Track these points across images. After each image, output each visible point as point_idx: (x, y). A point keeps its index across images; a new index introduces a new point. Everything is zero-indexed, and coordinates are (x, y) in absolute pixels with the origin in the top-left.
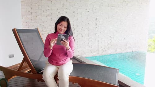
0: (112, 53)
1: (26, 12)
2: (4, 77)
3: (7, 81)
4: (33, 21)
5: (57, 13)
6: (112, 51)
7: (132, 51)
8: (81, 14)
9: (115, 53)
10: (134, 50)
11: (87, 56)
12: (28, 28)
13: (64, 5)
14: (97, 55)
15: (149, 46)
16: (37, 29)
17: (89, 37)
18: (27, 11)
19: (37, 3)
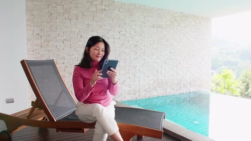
0: (160, 95)
1: (33, 35)
2: (6, 129)
3: (10, 134)
4: (43, 49)
5: (79, 36)
6: (160, 92)
7: (189, 91)
8: (114, 38)
9: (164, 95)
10: (192, 90)
11: (124, 100)
12: (36, 58)
13: (88, 25)
14: (138, 98)
15: (218, 84)
16: (53, 60)
17: (126, 72)
18: (35, 34)
19: (49, 23)
